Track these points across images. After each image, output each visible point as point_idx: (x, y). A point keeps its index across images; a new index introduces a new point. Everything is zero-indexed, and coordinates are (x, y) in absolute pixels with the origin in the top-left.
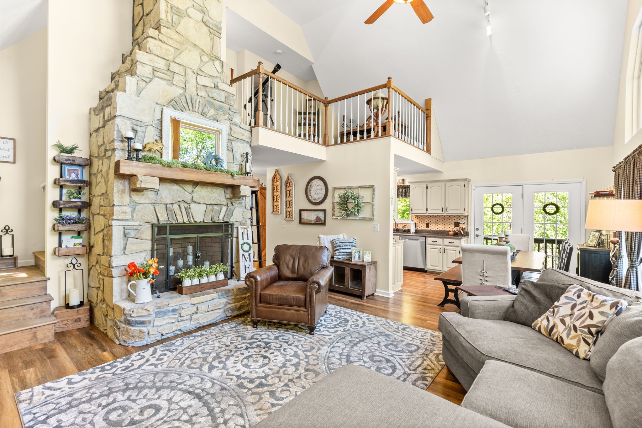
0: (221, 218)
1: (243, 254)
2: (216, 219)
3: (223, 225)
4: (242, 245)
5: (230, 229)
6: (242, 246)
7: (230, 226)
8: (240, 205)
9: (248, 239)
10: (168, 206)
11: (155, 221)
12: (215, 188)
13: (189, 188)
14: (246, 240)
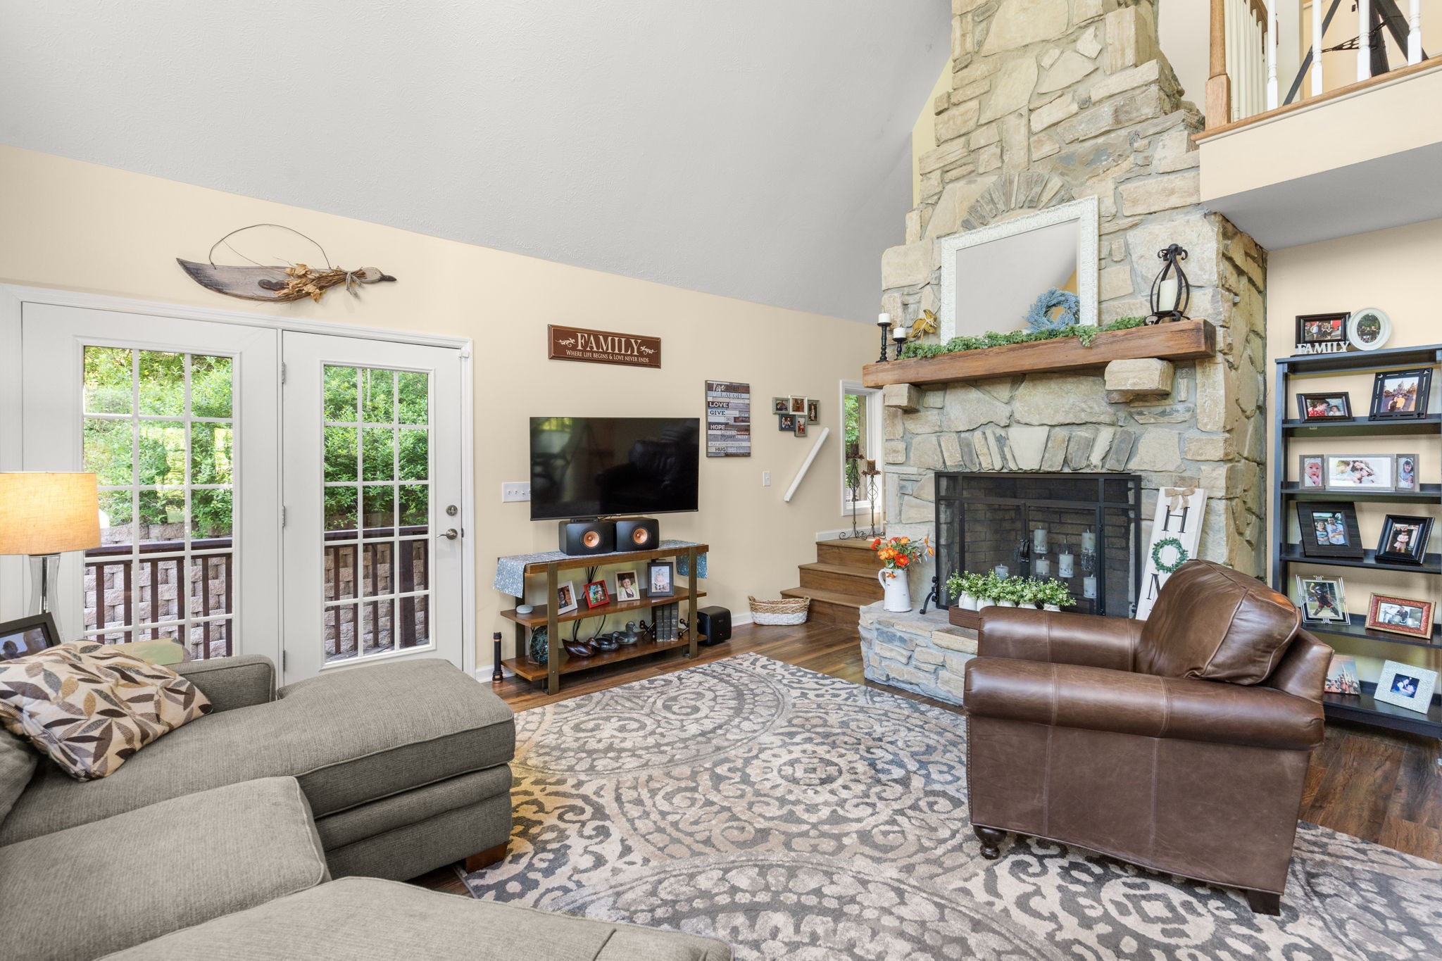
0: (1095, 460)
1: (1156, 576)
2: (1079, 464)
3: (1101, 480)
4: (1160, 545)
5: (1131, 495)
6: (1155, 553)
7: (1130, 485)
8: (1166, 419)
9: (1182, 531)
10: (963, 435)
11: (940, 467)
12: (1070, 380)
13: (1003, 392)
14: (1173, 532)
